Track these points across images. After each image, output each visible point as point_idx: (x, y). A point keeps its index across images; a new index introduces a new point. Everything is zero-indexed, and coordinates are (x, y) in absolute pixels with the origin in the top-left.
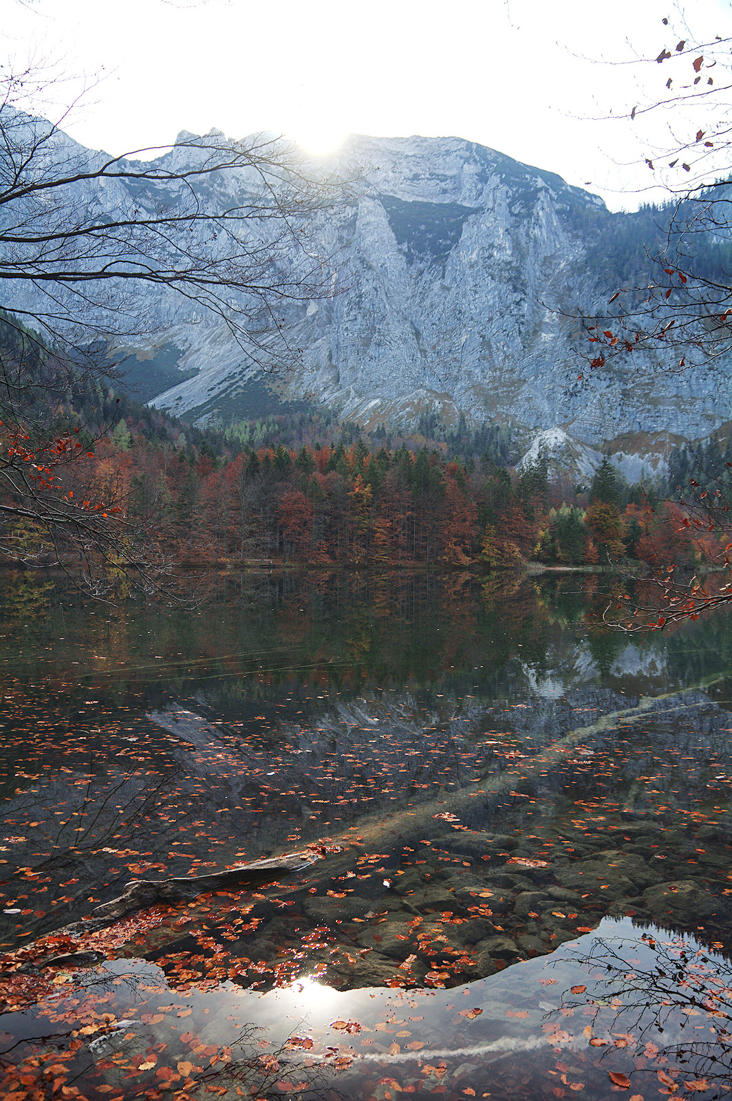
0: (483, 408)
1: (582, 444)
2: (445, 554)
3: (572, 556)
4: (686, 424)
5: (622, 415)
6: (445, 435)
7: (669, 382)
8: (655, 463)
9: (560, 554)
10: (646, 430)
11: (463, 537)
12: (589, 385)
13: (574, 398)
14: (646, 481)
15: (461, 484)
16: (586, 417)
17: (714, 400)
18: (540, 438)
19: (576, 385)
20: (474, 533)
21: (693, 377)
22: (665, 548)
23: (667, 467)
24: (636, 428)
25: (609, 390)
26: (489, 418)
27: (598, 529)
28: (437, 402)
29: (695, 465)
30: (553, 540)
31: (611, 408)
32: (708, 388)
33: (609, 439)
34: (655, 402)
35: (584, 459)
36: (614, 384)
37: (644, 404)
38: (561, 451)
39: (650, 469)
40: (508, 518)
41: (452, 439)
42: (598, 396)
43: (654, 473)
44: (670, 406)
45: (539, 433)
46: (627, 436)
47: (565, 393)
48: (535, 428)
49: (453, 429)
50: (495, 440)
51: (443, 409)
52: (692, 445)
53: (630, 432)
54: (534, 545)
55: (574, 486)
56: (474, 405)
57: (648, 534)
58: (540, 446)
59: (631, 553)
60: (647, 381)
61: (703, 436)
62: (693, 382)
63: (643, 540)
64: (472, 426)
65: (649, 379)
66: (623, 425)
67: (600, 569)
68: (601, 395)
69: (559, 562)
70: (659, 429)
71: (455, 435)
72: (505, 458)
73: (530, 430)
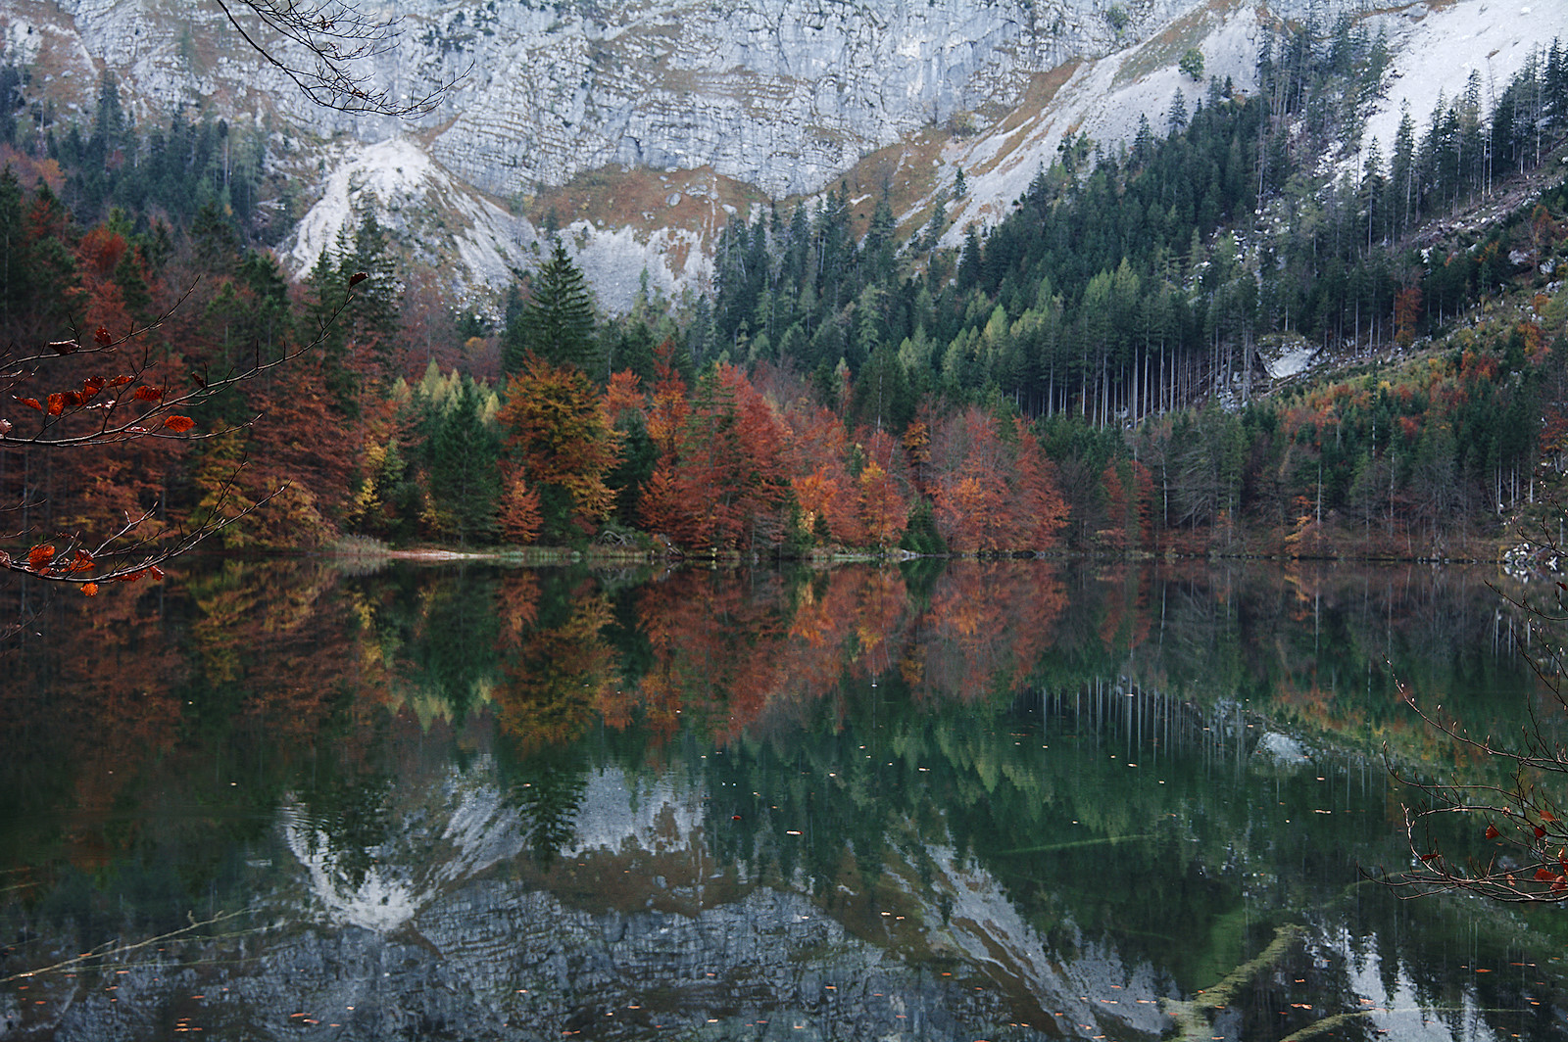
0: (176, 61)
1: (476, 192)
2: (83, 509)
3: (467, 520)
4: (766, 151)
5: (589, 115)
6: (50, 137)
7: (722, 28)
8: (677, 259)
9: (430, 513)
10: (655, 164)
11: (139, 458)
12: (495, 20)
13: (453, 54)
14: (651, 309)
15: (135, 297)
16: (489, 113)
17: (841, 88)
18: (352, 167)
19: (461, 16)
20: (175, 448)
21: (788, 19)
22: (721, 499)
23: (710, 269)
24: (627, 154)
25: (553, 39)
26: (196, 94)
27: (537, 444)
28: (21, 27)
29: (787, 267)
30: (408, 473)
31: (559, 92)
32: (827, 53)
33: (552, 183)
34: (682, 84)
35: (480, 239)
36: (569, 24)
37: (650, 88)
38: (414, 211)
39: (666, 274)
40: (281, 405)
41: (73, 150)
42: (523, 57)
43: (676, 286)
44: (722, 96)
45: (350, 153)
46: (603, 176)
47: (428, 40)
48: (337, 135)
49: (79, 114)
50: (214, 165)
51: (43, 53)
52: (779, 211)
53: (612, 167)
54: (356, 487)
55: (452, 314)
56: (146, 50)
57: (674, 461)
58: (353, 190)
59: (629, 512)
60: (661, 22)
61: (810, 187)
62: (788, 32)
63: (660, 478)
64: (137, 111)
65: (666, 16)
66: (593, 145)
67: (546, 556)
68: (530, 53)
69: (429, 536)
70: (692, 163)
71: (86, 138)
72: (248, 222)
73: (321, 142)
